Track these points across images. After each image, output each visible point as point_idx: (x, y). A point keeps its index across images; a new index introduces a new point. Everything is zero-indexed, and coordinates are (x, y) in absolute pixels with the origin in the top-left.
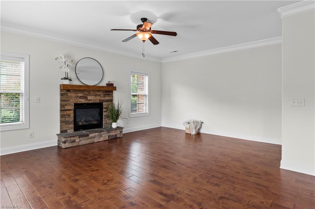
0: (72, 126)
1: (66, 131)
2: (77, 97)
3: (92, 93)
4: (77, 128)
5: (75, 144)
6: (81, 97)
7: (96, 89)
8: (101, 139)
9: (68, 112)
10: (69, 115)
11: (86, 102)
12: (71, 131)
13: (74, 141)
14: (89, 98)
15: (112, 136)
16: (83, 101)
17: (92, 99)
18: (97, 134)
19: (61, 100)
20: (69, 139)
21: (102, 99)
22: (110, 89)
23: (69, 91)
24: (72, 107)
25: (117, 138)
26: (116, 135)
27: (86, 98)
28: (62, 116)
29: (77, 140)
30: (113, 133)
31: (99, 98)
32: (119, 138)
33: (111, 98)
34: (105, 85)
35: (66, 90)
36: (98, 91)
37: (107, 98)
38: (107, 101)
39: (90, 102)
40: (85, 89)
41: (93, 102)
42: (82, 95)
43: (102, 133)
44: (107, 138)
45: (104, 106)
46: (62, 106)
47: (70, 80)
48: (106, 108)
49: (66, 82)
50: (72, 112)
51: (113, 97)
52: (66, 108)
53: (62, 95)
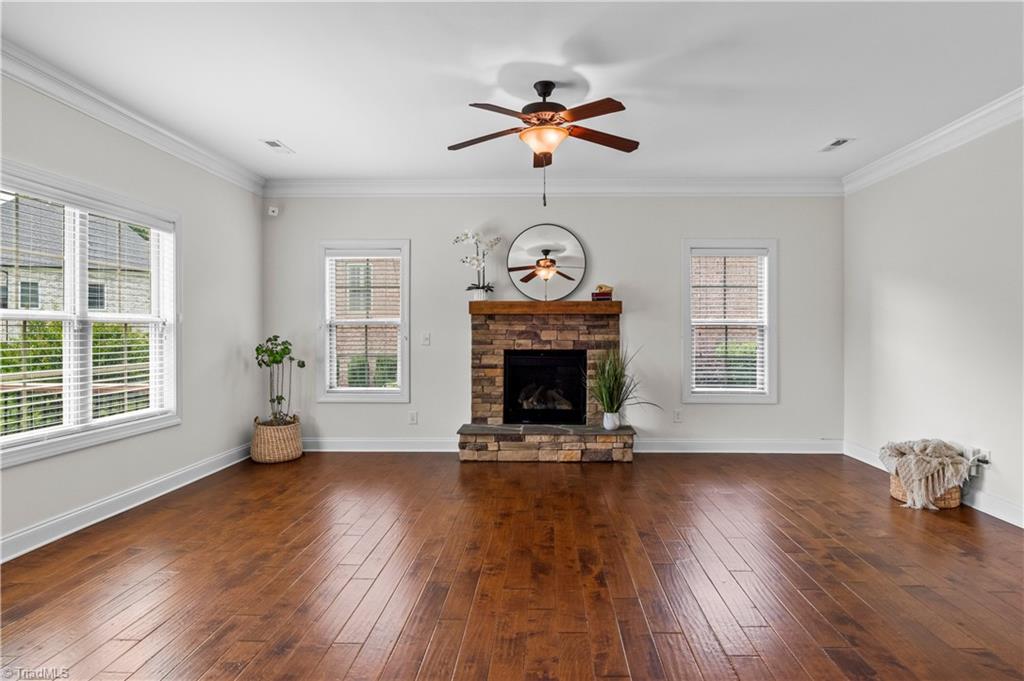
0: (499, 408)
1: (484, 420)
2: (513, 333)
3: (552, 322)
4: (512, 415)
5: (486, 457)
6: (521, 334)
7: (563, 311)
8: (561, 456)
9: (489, 372)
10: (492, 381)
11: (536, 347)
12: (496, 421)
13: (484, 448)
14: (545, 336)
15: (596, 452)
16: (526, 344)
17: (553, 339)
18: (545, 438)
19: (474, 342)
20: (471, 439)
21: (583, 338)
22: (605, 311)
23: (491, 317)
24: (499, 361)
25: (613, 462)
26: (609, 452)
27: (536, 336)
28: (475, 381)
29: (493, 446)
30: (598, 445)
31: (572, 336)
32: (617, 462)
33: (611, 337)
34: (589, 299)
35: (485, 316)
36: (570, 316)
37: (598, 338)
38: (598, 345)
39: (548, 347)
40: (532, 313)
41: (554, 347)
42: (523, 328)
43: (562, 439)
44: (576, 456)
45: (589, 362)
46: (476, 355)
47: (488, 288)
48: (594, 366)
49: (479, 296)
50: (499, 372)
51: (618, 332)
52: (486, 361)
53: (474, 328)
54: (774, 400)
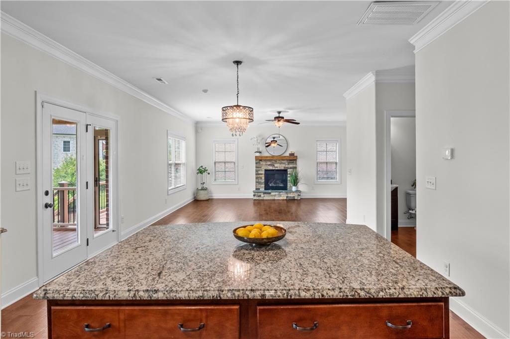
0: (263, 186)
1: (259, 189)
2: (267, 164)
3: (278, 161)
4: (267, 187)
5: (261, 198)
6: (269, 165)
7: (281, 158)
8: (281, 198)
9: (261, 176)
10: (261, 178)
11: (274, 168)
12: (262, 189)
13: (260, 196)
14: (276, 165)
15: (290, 197)
16: (271, 168)
17: (279, 166)
18: (277, 193)
19: (256, 167)
20: (257, 194)
21: (287, 166)
22: (293, 159)
23: (261, 160)
24: (263, 172)
25: (295, 200)
26: (294, 197)
27: (273, 165)
28: (257, 178)
29: (262, 195)
30: (291, 195)
31: (284, 165)
32: (297, 200)
33: (294, 166)
34: (288, 155)
35: (259, 160)
36: (283, 160)
37: (291, 166)
38: (291, 168)
39: (277, 169)
40: (272, 159)
41: (279, 168)
42: (270, 163)
43: (281, 193)
44: (285, 198)
45: (288, 173)
46: (257, 171)
47: (260, 152)
48: (290, 174)
49: (258, 154)
50: (263, 175)
51: (296, 164)
52: (259, 172)
53: (256, 163)
54: (340, 183)
